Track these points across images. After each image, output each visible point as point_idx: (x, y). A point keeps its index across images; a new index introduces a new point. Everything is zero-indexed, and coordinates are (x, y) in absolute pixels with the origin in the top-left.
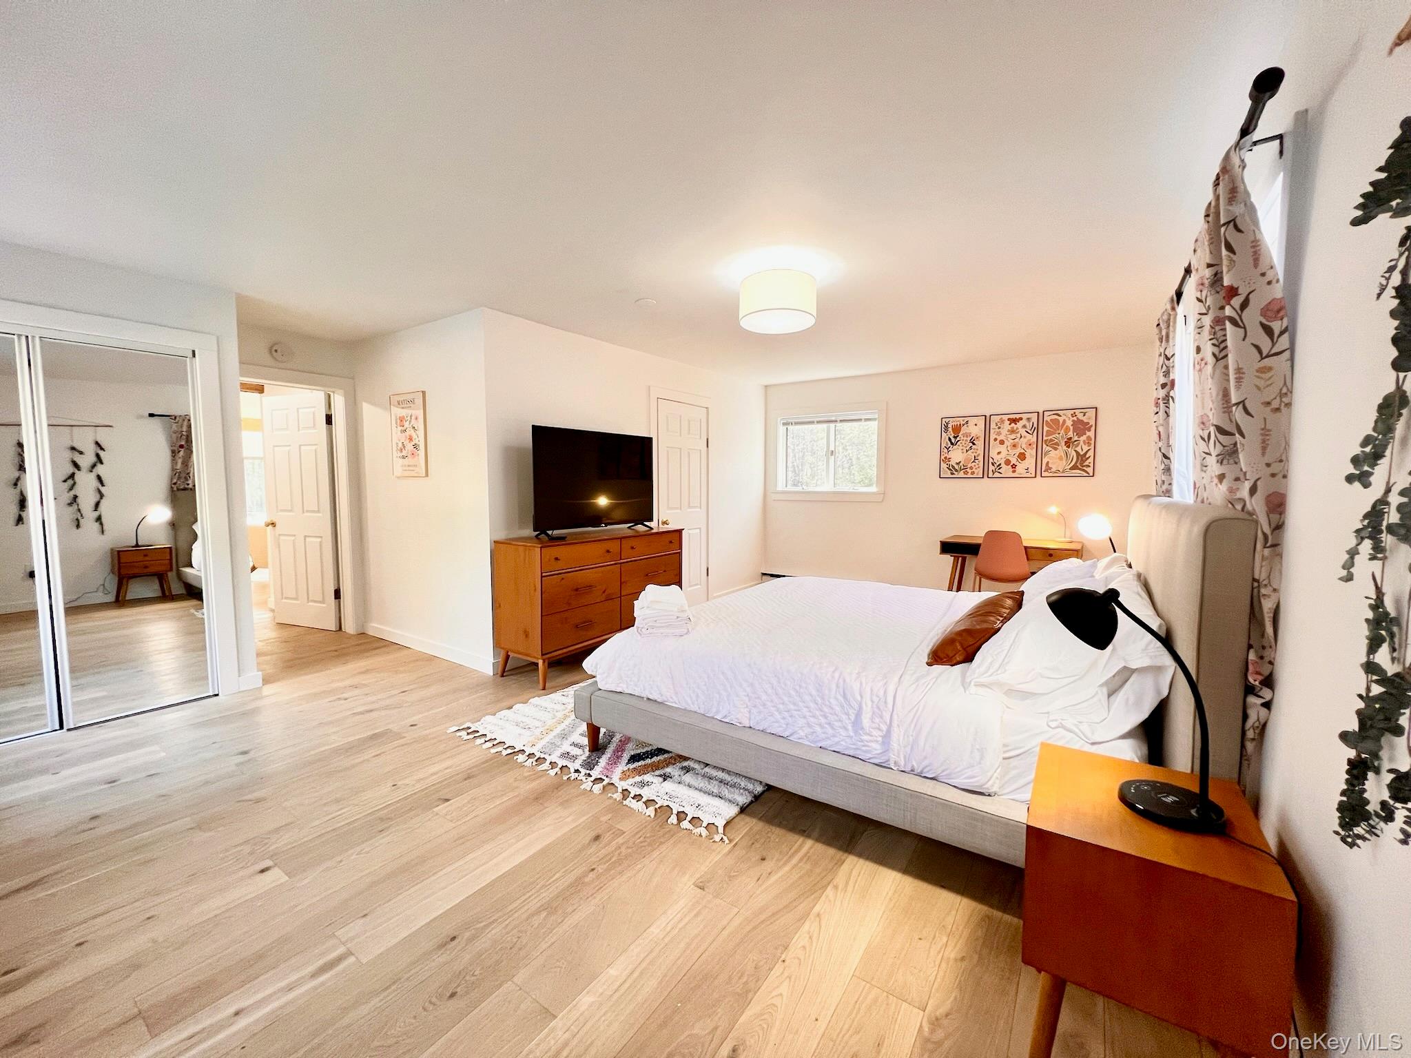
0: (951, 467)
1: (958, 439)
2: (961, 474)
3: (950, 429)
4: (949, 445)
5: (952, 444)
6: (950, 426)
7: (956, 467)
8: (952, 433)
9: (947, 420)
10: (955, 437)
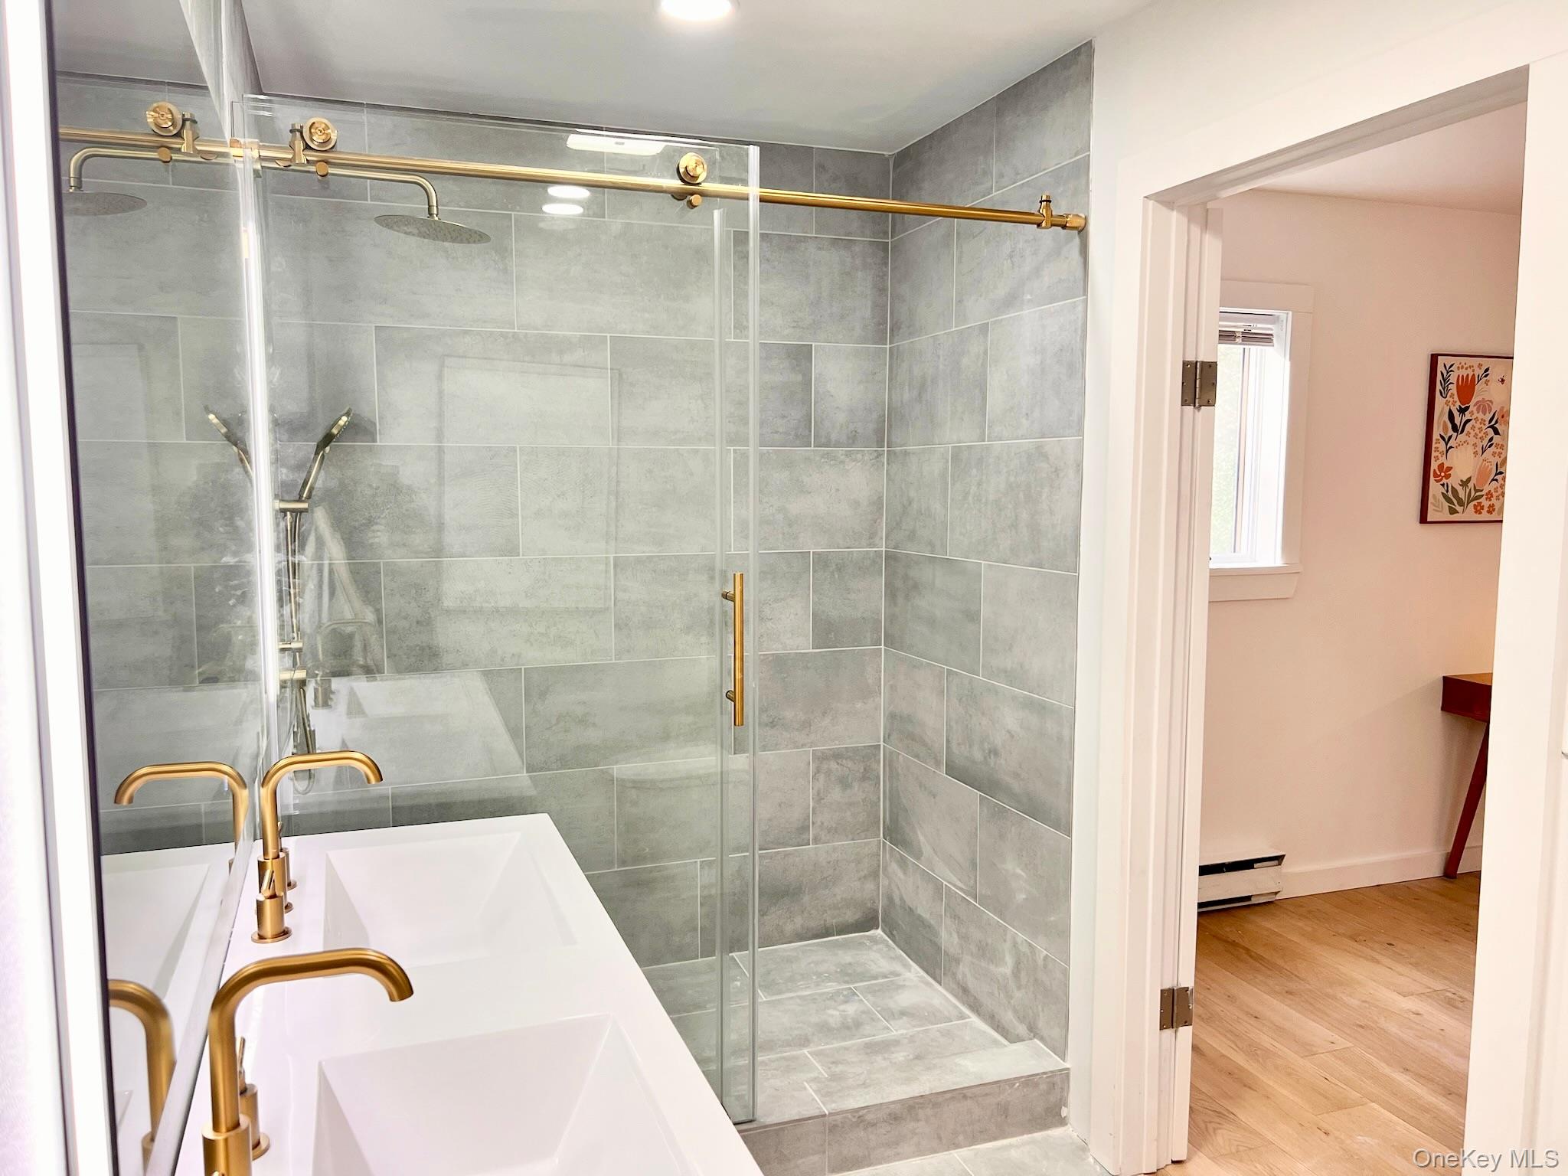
0: (1450, 494)
1: (1468, 415)
2: (1469, 513)
3: (1453, 388)
4: (1451, 432)
5: (1455, 428)
6: (1453, 378)
7: (1462, 494)
8: (1456, 398)
9: (1449, 361)
10: (1462, 411)
